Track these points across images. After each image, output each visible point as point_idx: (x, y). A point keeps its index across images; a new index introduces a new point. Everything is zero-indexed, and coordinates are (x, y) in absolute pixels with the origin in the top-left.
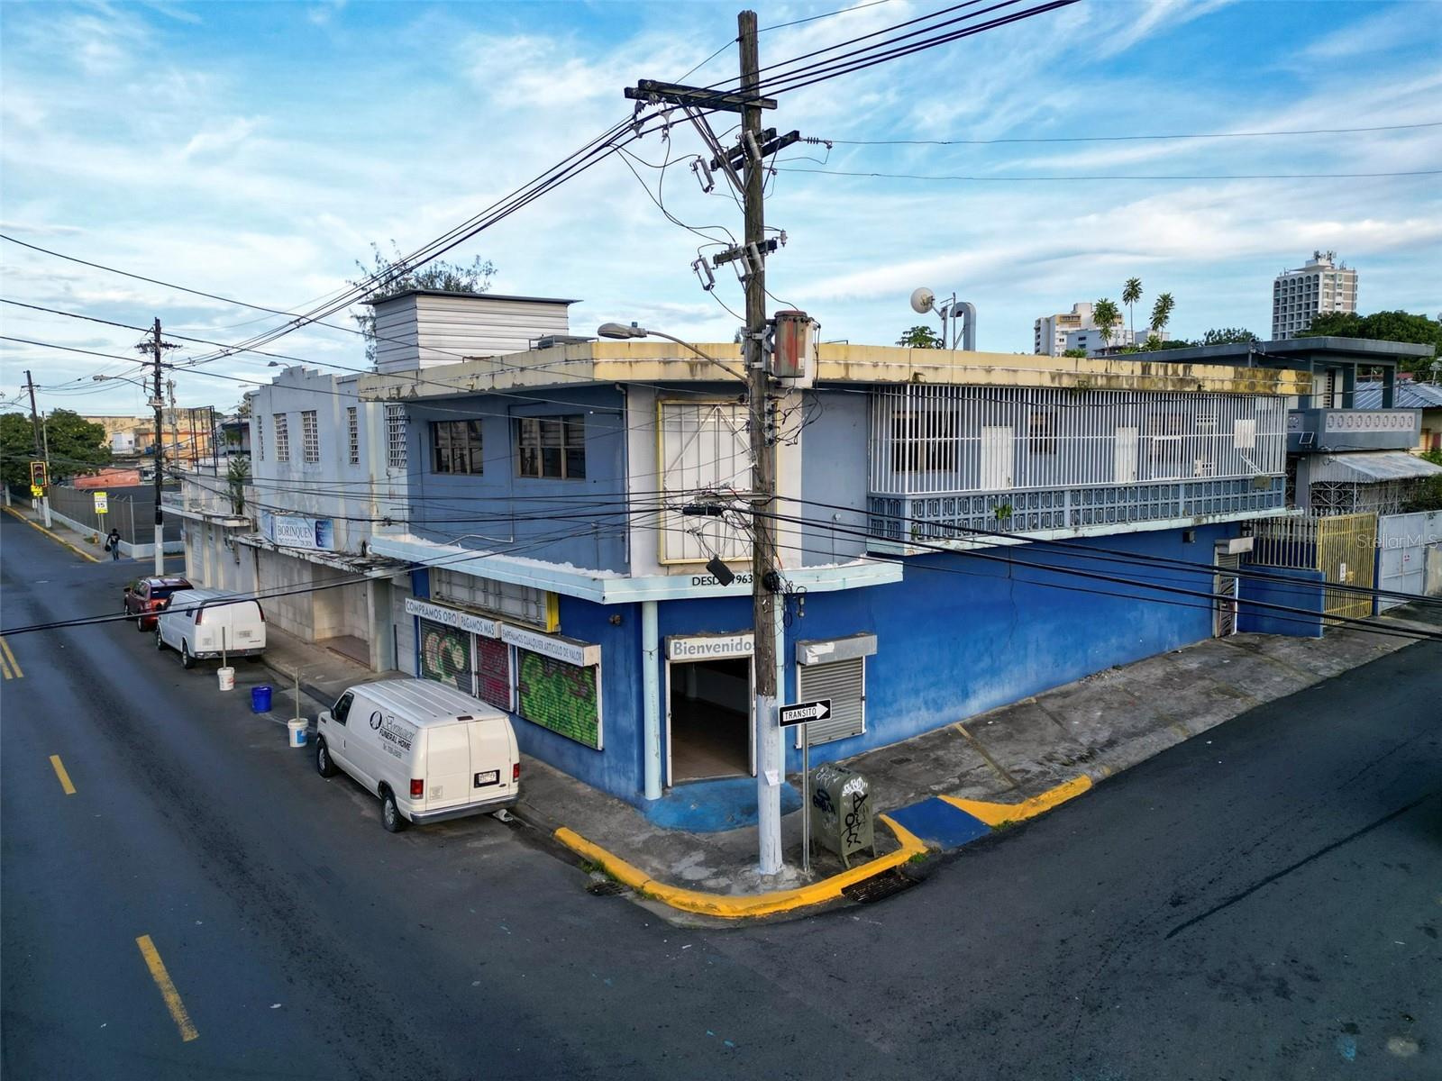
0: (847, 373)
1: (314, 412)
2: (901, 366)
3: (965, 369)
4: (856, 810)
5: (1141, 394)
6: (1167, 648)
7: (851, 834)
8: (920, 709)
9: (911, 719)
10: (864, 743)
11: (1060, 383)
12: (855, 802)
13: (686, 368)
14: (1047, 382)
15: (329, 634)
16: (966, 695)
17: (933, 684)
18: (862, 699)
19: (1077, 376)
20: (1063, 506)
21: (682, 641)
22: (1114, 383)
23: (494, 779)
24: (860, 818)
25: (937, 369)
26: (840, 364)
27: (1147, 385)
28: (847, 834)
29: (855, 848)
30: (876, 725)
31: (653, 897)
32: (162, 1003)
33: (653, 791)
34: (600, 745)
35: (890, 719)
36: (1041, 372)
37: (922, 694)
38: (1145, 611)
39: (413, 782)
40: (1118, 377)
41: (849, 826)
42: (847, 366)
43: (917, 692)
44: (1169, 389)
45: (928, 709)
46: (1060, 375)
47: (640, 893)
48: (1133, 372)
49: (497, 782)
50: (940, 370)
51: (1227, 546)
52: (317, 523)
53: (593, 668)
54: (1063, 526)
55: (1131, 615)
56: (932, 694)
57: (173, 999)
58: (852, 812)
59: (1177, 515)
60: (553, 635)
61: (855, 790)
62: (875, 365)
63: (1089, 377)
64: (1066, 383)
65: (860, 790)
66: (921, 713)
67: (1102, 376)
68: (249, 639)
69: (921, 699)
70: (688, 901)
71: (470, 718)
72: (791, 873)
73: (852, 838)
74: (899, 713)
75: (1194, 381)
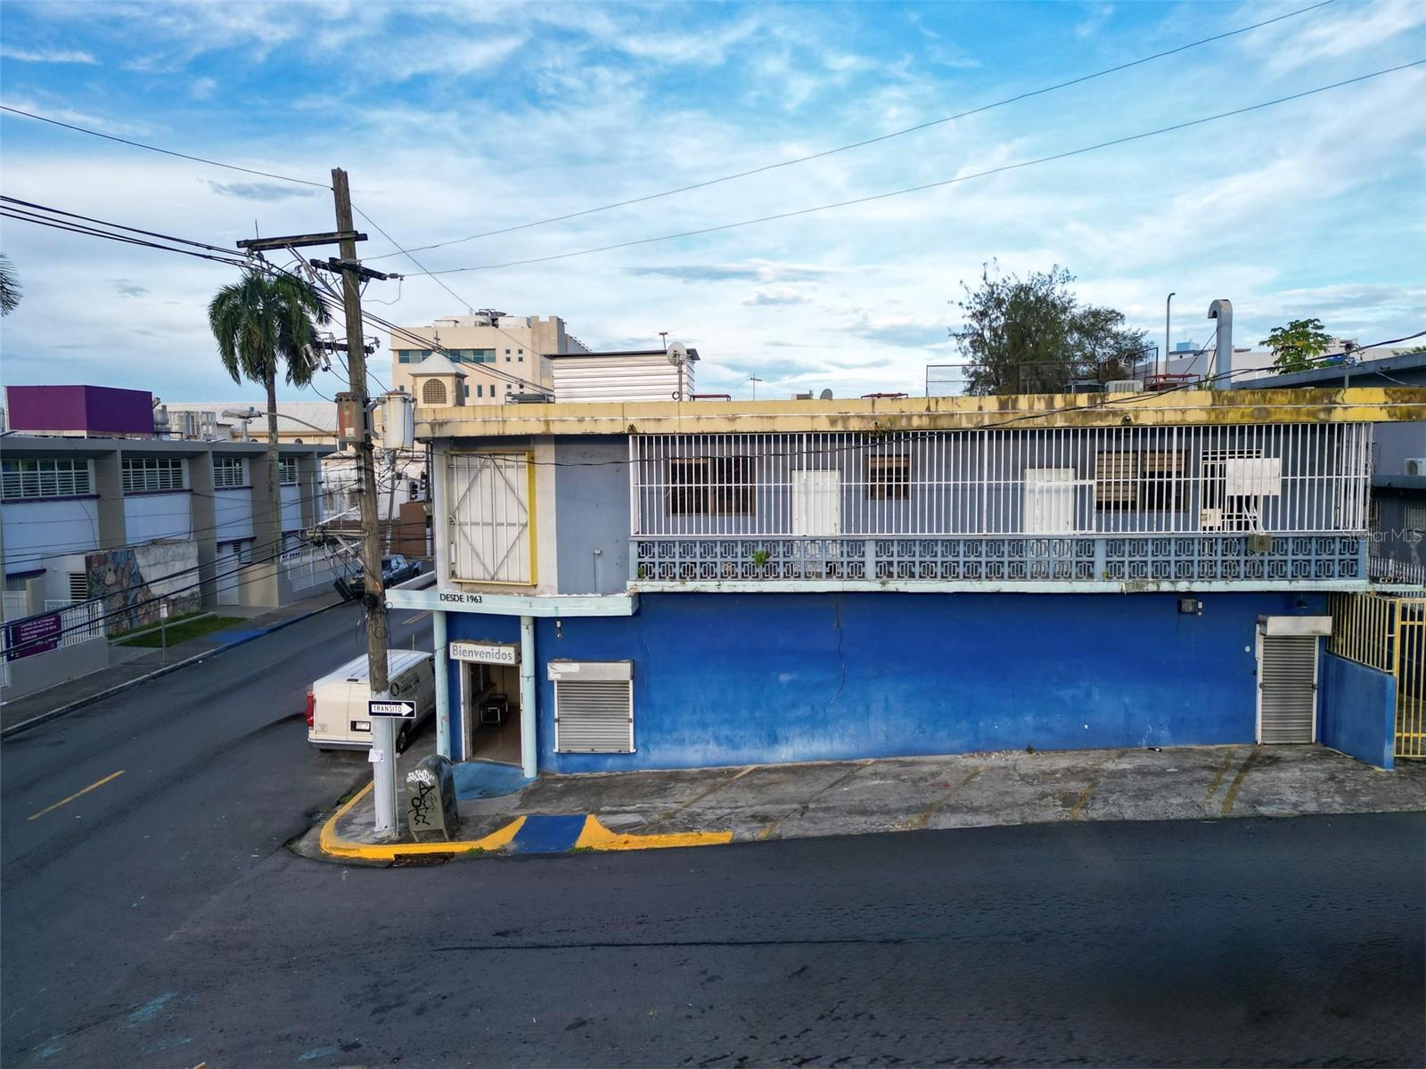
0: (548, 429)
2: (612, 420)
3: (698, 419)
4: (423, 796)
5: (999, 433)
6: (1144, 741)
7: (418, 815)
8: (708, 743)
9: (697, 751)
10: (635, 762)
11: (844, 426)
12: (421, 789)
13: (427, 427)
14: (823, 426)
16: (773, 739)
17: (725, 722)
18: (630, 721)
19: (874, 418)
20: (863, 555)
21: (458, 645)
22: (944, 423)
23: (368, 728)
24: (428, 804)
25: (659, 420)
26: (539, 421)
27: (1010, 420)
28: (414, 814)
29: (424, 827)
30: (651, 749)
31: (323, 827)
35: (667, 746)
36: (812, 417)
37: (711, 729)
38: (1095, 691)
40: (952, 415)
41: (417, 808)
42: (547, 422)
43: (704, 726)
44: (1058, 424)
45: (719, 744)
46: (845, 419)
48: (980, 408)
49: (369, 731)
50: (661, 422)
51: (1264, 623)
54: (863, 577)
55: (1066, 694)
56: (725, 731)
58: (419, 796)
59: (1091, 576)
61: (421, 779)
62: (581, 420)
63: (893, 419)
64: (855, 426)
65: (427, 781)
66: (710, 747)
67: (920, 416)
69: (710, 734)
71: (357, 680)
73: (420, 818)
74: (681, 742)
75: (1115, 413)
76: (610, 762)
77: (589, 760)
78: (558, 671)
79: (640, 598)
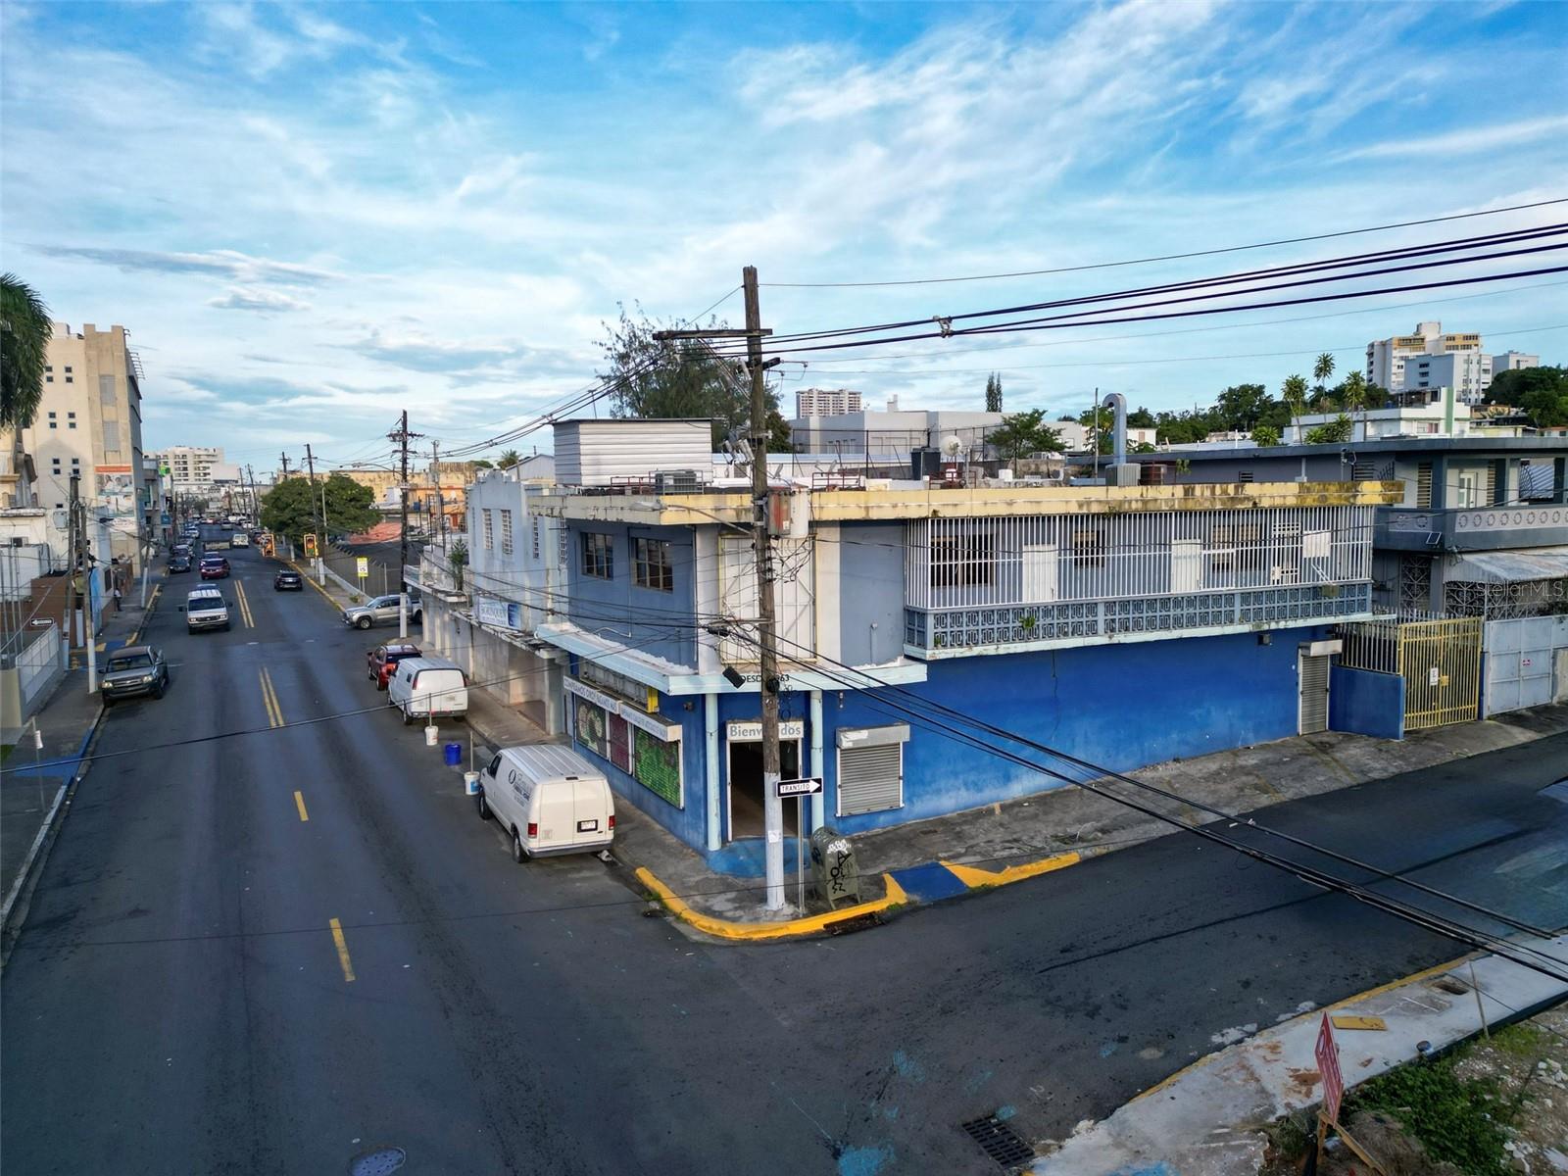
0: (868, 514)
1: (509, 511)
2: (920, 506)
3: (986, 504)
4: (840, 865)
5: (1182, 513)
6: (1240, 743)
7: (836, 883)
8: (959, 789)
9: (950, 797)
10: (903, 815)
11: (1088, 509)
12: (839, 859)
13: (733, 513)
14: (1074, 509)
15: (522, 699)
16: (1007, 779)
17: (972, 769)
18: (900, 778)
19: (1108, 502)
20: (1096, 616)
21: (737, 725)
22: (1151, 506)
23: (594, 827)
24: (845, 872)
25: (956, 505)
26: (860, 507)
27: (1191, 505)
28: (832, 883)
29: (840, 894)
30: (915, 801)
31: (686, 921)
32: (337, 959)
33: (714, 844)
34: (682, 805)
35: (928, 796)
36: (1067, 502)
37: (961, 777)
38: (1213, 708)
39: (530, 825)
40: (1156, 500)
41: (834, 876)
42: (867, 508)
43: (956, 774)
44: (1217, 508)
45: (968, 789)
46: (1089, 503)
47: (678, 917)
48: (1173, 495)
49: (596, 829)
50: (958, 507)
51: (1308, 648)
52: (509, 605)
53: (676, 743)
54: (1096, 633)
55: (1196, 713)
56: (972, 777)
57: (344, 957)
58: (837, 866)
59: (1232, 622)
60: (653, 715)
61: (840, 849)
62: (895, 506)
63: (1121, 503)
64: (1095, 509)
65: (845, 850)
66: (961, 793)
67: (1137, 501)
68: (452, 703)
69: (961, 781)
70: (707, 924)
71: (576, 778)
72: (789, 910)
73: (837, 887)
74: (938, 792)
75: (1248, 498)
76: (882, 819)
77: (865, 820)
78: (849, 739)
79: (933, 665)
